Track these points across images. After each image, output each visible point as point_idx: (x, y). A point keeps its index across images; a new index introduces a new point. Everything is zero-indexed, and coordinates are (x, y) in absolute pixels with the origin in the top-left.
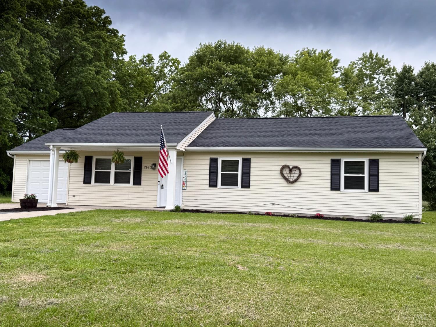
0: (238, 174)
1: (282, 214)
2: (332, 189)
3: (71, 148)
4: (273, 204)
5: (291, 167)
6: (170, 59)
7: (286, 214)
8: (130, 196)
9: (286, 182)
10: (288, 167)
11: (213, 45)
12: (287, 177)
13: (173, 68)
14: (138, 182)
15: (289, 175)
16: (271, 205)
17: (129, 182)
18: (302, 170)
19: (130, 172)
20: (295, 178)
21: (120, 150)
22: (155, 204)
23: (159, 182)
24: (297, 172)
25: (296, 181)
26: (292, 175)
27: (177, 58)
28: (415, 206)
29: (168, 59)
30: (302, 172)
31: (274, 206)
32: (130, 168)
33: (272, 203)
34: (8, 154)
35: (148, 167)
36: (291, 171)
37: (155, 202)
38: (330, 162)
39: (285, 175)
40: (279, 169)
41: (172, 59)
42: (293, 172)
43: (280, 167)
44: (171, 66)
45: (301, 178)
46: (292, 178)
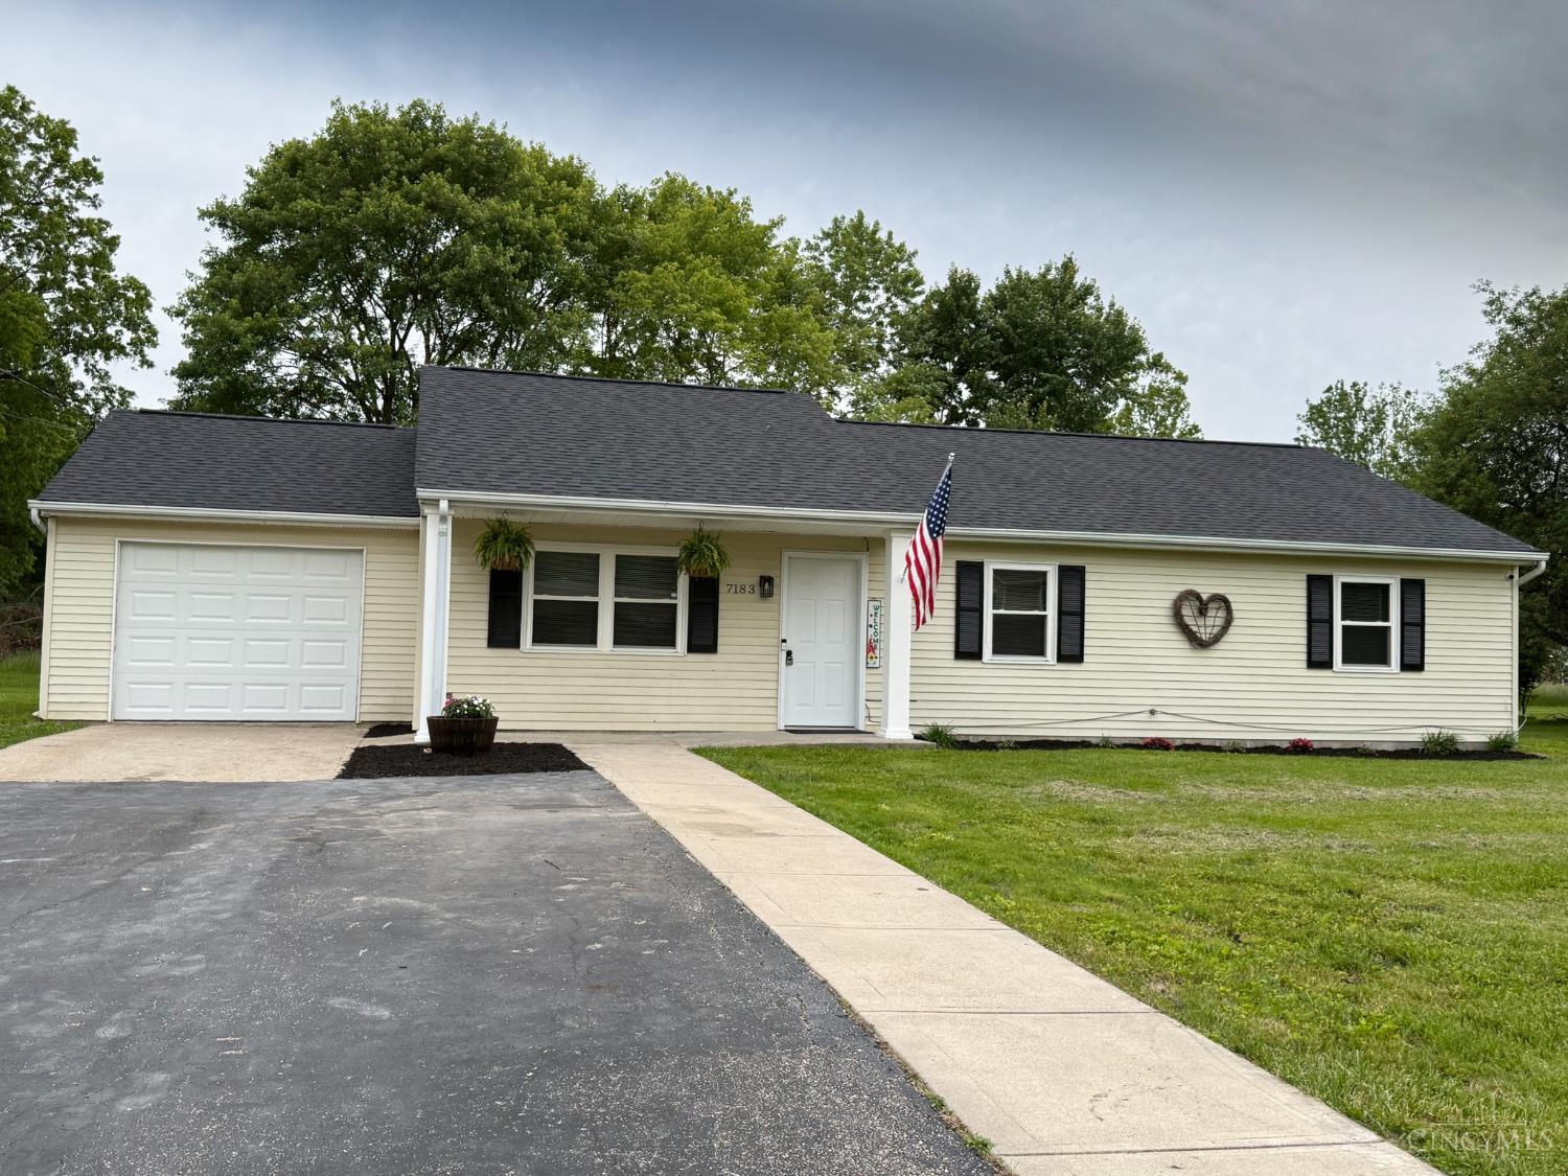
0: (1045, 616)
1: (1178, 743)
2: (1312, 664)
3: (506, 512)
4: (1152, 712)
5: (1205, 597)
6: (29, 116)
7: (1187, 742)
8: (674, 692)
9: (1185, 645)
10: (1198, 597)
11: (394, 115)
12: (1195, 629)
13: (46, 158)
14: (704, 640)
15: (1201, 622)
16: (1146, 716)
17: (672, 643)
18: (1234, 606)
19: (675, 605)
20: (1216, 630)
21: (706, 528)
22: (773, 719)
23: (784, 641)
24: (1222, 614)
25: (1216, 639)
26: (1210, 622)
27: (66, 119)
28: (1502, 708)
29: (22, 120)
30: (1235, 614)
31: (1154, 718)
32: (675, 591)
33: (1150, 708)
34: (34, 514)
35: (743, 589)
36: (1202, 611)
37: (772, 711)
38: (1304, 585)
39: (1189, 621)
40: (1169, 604)
41: (41, 121)
42: (1211, 613)
43: (1174, 596)
44: (36, 148)
45: (1232, 630)
46: (1209, 630)
